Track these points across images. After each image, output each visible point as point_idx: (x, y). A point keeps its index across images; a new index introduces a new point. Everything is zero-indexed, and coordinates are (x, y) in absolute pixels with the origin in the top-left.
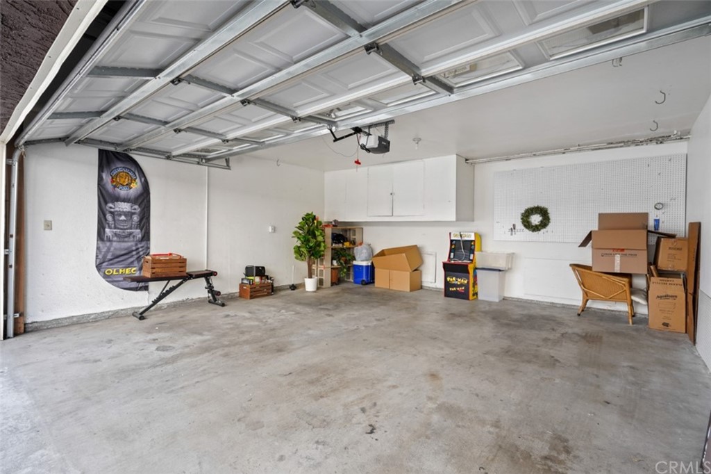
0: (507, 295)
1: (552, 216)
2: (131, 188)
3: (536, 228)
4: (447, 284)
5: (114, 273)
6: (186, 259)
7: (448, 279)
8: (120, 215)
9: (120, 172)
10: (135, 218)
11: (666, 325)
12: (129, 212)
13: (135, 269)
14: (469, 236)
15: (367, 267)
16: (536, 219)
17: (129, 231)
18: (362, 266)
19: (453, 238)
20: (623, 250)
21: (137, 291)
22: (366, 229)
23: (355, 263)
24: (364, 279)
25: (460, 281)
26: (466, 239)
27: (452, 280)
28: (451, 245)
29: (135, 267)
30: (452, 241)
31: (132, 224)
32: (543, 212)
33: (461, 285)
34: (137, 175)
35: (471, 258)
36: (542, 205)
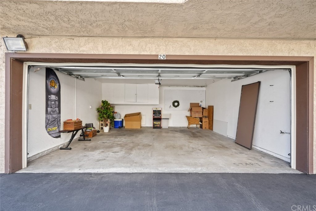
0: (169, 126)
1: (180, 103)
2: (55, 88)
3: (176, 107)
4: (154, 124)
5: (51, 130)
6: (82, 121)
7: (154, 123)
8: (52, 101)
9: (52, 80)
10: (57, 103)
11: (206, 128)
12: (55, 100)
13: (56, 127)
14: (159, 109)
15: (121, 121)
16: (176, 104)
17: (55, 109)
18: (119, 121)
19: (154, 110)
20: (198, 112)
21: (57, 138)
22: (116, 107)
23: (115, 120)
24: (120, 126)
25: (158, 123)
26: (158, 110)
27: (155, 123)
28: (153, 112)
29: (57, 126)
30: (153, 111)
31: (56, 106)
32: (178, 102)
33: (159, 124)
34: (57, 82)
35: (160, 116)
36: (178, 100)
